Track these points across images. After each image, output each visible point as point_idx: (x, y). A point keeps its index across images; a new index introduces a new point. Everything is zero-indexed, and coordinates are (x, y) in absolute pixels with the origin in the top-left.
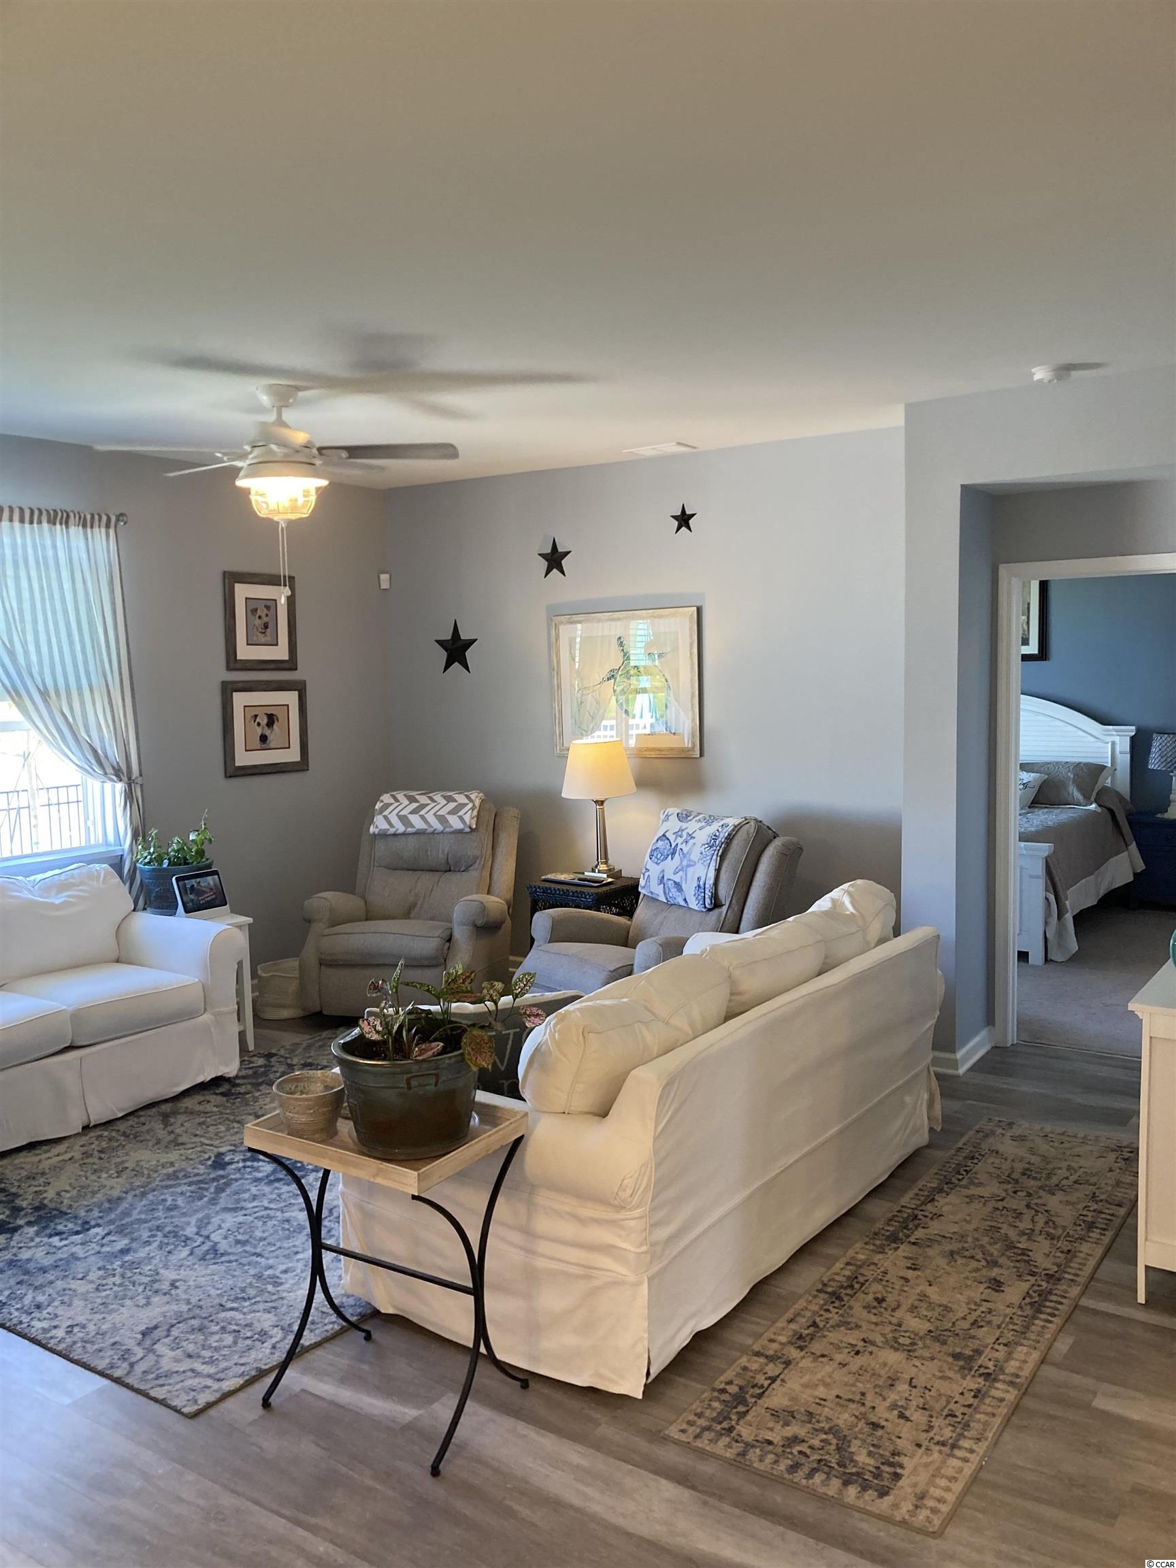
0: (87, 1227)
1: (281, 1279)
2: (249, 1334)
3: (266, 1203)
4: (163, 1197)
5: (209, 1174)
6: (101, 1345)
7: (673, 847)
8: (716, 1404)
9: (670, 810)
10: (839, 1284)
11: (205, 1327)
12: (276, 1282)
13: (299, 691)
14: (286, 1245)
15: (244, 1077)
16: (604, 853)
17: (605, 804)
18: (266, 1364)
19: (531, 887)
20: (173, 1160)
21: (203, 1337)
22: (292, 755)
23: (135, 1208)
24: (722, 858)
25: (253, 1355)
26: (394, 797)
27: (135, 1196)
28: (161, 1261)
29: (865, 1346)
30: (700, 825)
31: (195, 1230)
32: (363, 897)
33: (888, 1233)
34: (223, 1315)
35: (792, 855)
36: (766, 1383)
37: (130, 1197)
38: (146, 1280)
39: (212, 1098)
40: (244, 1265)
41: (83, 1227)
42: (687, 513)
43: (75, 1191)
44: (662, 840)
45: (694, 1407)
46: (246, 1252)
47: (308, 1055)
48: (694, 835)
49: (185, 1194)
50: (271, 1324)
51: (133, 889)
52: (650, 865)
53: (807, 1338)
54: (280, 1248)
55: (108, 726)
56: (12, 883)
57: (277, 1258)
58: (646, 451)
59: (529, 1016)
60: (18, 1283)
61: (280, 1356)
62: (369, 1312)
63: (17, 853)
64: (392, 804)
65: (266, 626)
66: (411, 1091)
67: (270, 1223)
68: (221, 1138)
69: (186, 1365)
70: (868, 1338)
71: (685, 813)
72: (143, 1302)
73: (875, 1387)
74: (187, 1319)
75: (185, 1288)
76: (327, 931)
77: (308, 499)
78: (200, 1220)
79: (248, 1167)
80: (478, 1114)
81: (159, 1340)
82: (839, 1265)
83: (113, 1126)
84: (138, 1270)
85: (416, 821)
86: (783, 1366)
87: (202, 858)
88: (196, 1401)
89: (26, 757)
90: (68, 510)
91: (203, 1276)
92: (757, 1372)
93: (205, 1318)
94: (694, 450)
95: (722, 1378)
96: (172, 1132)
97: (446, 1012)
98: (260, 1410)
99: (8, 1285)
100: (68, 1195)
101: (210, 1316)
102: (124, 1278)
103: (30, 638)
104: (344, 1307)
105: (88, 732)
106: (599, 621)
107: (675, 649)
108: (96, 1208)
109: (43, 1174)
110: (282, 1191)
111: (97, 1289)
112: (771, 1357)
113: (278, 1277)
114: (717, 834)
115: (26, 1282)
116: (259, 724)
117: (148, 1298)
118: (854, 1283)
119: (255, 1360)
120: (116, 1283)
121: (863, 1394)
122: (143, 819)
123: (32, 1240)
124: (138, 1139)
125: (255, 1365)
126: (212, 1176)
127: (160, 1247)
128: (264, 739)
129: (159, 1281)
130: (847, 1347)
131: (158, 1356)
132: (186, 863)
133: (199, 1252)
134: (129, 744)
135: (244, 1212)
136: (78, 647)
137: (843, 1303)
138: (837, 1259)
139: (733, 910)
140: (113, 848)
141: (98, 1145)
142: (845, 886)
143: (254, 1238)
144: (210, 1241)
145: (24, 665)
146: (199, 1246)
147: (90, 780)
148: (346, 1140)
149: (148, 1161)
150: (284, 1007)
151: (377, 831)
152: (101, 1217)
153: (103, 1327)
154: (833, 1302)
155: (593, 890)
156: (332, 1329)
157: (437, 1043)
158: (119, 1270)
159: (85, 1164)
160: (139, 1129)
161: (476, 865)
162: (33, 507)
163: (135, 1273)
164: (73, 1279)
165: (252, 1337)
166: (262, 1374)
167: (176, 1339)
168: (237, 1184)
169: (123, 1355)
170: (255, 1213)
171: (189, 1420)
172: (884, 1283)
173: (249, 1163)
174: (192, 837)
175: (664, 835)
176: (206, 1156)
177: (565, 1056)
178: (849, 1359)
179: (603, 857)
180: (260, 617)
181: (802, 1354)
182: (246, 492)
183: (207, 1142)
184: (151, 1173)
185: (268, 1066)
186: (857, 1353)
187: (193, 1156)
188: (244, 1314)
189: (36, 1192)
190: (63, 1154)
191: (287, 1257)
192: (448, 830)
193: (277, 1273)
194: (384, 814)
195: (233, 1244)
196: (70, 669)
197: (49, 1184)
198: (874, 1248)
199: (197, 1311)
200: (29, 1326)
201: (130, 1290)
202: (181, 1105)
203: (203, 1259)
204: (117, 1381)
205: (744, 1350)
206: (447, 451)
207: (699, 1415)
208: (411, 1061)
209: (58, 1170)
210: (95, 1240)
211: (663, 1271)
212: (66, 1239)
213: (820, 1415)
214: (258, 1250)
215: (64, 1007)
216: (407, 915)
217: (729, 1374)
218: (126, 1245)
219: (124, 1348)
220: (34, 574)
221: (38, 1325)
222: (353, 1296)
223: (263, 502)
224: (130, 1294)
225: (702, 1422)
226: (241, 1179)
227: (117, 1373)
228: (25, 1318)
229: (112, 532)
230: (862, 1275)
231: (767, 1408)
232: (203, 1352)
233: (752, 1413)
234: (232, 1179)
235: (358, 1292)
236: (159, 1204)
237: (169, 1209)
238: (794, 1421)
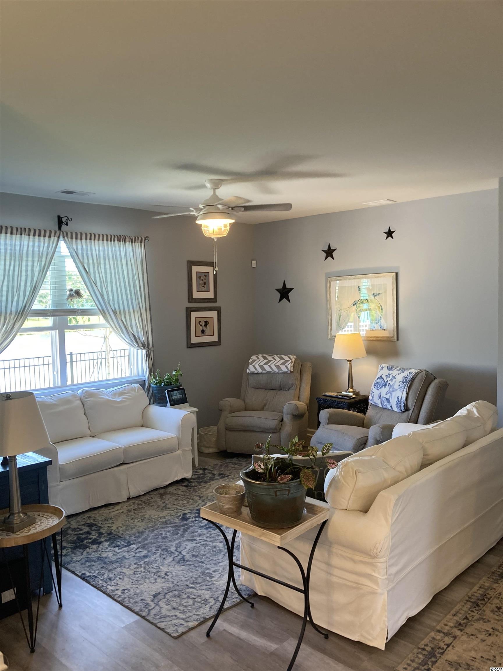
0: (129, 544)
1: (213, 575)
2: (199, 600)
3: (205, 538)
4: (161, 532)
5: (180, 523)
6: (136, 600)
7: (385, 382)
8: (420, 656)
9: (383, 365)
10: (477, 598)
11: (180, 595)
12: (211, 576)
13: (218, 311)
14: (214, 559)
15: (194, 479)
16: (351, 383)
17: (352, 361)
18: (207, 616)
19: (318, 398)
20: (165, 515)
21: (179, 600)
22: (214, 338)
23: (149, 537)
24: (410, 388)
25: (201, 611)
26: (257, 357)
27: (149, 531)
28: (161, 562)
29: (494, 632)
30: (398, 372)
31: (175, 549)
32: (244, 400)
33: (499, 573)
34: (188, 590)
35: (443, 388)
36: (445, 647)
37: (147, 531)
38: (154, 571)
39: (181, 487)
40: (197, 567)
41: (128, 544)
42: (391, 231)
43: (124, 528)
44: (380, 379)
45: (409, 656)
46: (197, 560)
47: (221, 470)
48: (395, 377)
49: (170, 531)
50: (209, 596)
51: (149, 396)
52: (374, 390)
53: (463, 625)
54: (212, 560)
55: (140, 326)
56: (100, 392)
57: (211, 564)
58: (373, 204)
59: (330, 463)
60: (102, 568)
61: (214, 612)
62: (253, 593)
63: (100, 379)
64: (256, 360)
65: (205, 284)
66: (277, 497)
67: (207, 548)
68: (185, 506)
69: (172, 613)
70: (494, 627)
71: (390, 366)
72: (153, 581)
73: (500, 653)
74: (173, 591)
75: (172, 576)
76: (229, 415)
77: (226, 228)
78: (176, 544)
79: (197, 520)
80: (306, 508)
81: (161, 600)
82: (476, 588)
83: (139, 498)
84: (151, 566)
85: (267, 367)
86: (452, 639)
87: (178, 383)
88: (177, 631)
89: (105, 338)
90: (125, 235)
91: (179, 571)
92: (439, 640)
93: (180, 591)
94: (395, 203)
95: (423, 642)
96: (164, 503)
97: (291, 459)
98: (205, 638)
99: (98, 568)
100: (122, 529)
101: (182, 590)
102: (145, 569)
103: (110, 289)
104: (241, 591)
105: (132, 328)
106: (349, 279)
107: (385, 292)
108: (133, 536)
109: (111, 518)
110: (212, 533)
111: (134, 573)
112: (446, 633)
113: (211, 574)
114: (407, 377)
115: (105, 567)
116: (201, 325)
117: (156, 579)
118: (484, 598)
119: (203, 613)
120: (142, 571)
121: (495, 657)
122: (154, 366)
123: (107, 548)
124: (150, 505)
125: (203, 616)
126: (182, 524)
127: (160, 556)
128: (203, 331)
129: (160, 571)
130: (484, 632)
131: (161, 607)
132: (171, 385)
133: (177, 559)
134: (148, 334)
135: (196, 542)
136: (129, 293)
137: (480, 608)
138: (474, 585)
139: (415, 412)
140: (141, 378)
141: (134, 507)
142: (474, 403)
143: (200, 554)
144: (181, 554)
145: (107, 300)
146: (177, 556)
147: (132, 349)
148: (246, 517)
149: (155, 515)
150: (209, 447)
151: (250, 372)
152: (135, 540)
153: (137, 591)
154: (475, 607)
155: (347, 401)
156: (236, 601)
157: (289, 475)
158: (143, 565)
159: (128, 515)
160: (150, 500)
161: (293, 388)
162: (112, 235)
163: (150, 567)
164: (124, 568)
165: (201, 602)
166: (206, 620)
167: (168, 600)
168: (192, 528)
169: (145, 606)
170: (200, 542)
171: (174, 639)
172: (500, 599)
173: (197, 519)
174: (174, 373)
175: (381, 377)
176: (179, 514)
177: (347, 483)
178: (486, 638)
179: (351, 385)
180: (202, 280)
181: (462, 633)
182: (200, 226)
183: (179, 508)
184: (156, 521)
185: (204, 474)
186: (490, 635)
187: (173, 514)
188: (197, 590)
189: (108, 526)
190: (119, 510)
191: (215, 564)
192: (280, 372)
193: (211, 572)
194: (253, 364)
195: (191, 556)
196: (125, 302)
197: (114, 523)
198: (493, 580)
199: (177, 587)
200: (106, 588)
201: (148, 575)
202: (168, 490)
203: (178, 563)
204: (143, 617)
205: (433, 629)
206: (288, 206)
207: (413, 661)
208: (277, 483)
209: (117, 517)
210: (133, 550)
211: (393, 588)
212: (121, 549)
213: (473, 666)
214: (202, 560)
215: (121, 446)
216: (262, 409)
217: (426, 641)
218: (146, 554)
219: (146, 602)
220: (111, 262)
221: (110, 588)
222: (245, 585)
223: (207, 230)
224: (148, 577)
225: (415, 665)
226: (194, 526)
227: (144, 614)
228: (105, 584)
229: (143, 244)
230: (488, 594)
231: (446, 660)
232: (180, 607)
233: (439, 662)
234: (190, 526)
235: (247, 584)
236: (159, 535)
237: (164, 538)
238: (460, 668)
